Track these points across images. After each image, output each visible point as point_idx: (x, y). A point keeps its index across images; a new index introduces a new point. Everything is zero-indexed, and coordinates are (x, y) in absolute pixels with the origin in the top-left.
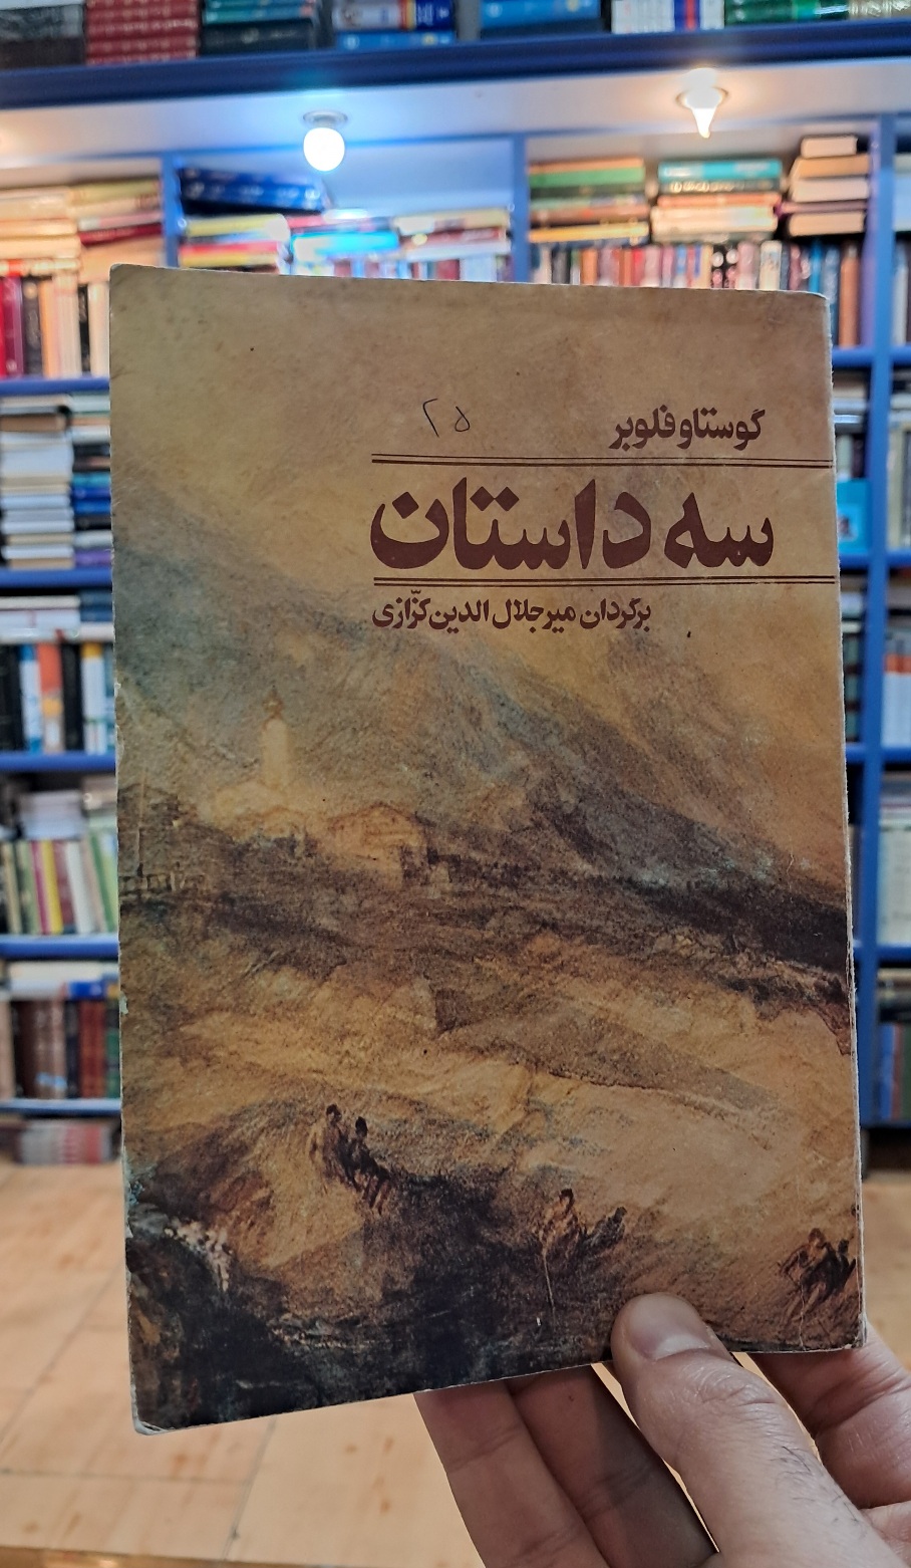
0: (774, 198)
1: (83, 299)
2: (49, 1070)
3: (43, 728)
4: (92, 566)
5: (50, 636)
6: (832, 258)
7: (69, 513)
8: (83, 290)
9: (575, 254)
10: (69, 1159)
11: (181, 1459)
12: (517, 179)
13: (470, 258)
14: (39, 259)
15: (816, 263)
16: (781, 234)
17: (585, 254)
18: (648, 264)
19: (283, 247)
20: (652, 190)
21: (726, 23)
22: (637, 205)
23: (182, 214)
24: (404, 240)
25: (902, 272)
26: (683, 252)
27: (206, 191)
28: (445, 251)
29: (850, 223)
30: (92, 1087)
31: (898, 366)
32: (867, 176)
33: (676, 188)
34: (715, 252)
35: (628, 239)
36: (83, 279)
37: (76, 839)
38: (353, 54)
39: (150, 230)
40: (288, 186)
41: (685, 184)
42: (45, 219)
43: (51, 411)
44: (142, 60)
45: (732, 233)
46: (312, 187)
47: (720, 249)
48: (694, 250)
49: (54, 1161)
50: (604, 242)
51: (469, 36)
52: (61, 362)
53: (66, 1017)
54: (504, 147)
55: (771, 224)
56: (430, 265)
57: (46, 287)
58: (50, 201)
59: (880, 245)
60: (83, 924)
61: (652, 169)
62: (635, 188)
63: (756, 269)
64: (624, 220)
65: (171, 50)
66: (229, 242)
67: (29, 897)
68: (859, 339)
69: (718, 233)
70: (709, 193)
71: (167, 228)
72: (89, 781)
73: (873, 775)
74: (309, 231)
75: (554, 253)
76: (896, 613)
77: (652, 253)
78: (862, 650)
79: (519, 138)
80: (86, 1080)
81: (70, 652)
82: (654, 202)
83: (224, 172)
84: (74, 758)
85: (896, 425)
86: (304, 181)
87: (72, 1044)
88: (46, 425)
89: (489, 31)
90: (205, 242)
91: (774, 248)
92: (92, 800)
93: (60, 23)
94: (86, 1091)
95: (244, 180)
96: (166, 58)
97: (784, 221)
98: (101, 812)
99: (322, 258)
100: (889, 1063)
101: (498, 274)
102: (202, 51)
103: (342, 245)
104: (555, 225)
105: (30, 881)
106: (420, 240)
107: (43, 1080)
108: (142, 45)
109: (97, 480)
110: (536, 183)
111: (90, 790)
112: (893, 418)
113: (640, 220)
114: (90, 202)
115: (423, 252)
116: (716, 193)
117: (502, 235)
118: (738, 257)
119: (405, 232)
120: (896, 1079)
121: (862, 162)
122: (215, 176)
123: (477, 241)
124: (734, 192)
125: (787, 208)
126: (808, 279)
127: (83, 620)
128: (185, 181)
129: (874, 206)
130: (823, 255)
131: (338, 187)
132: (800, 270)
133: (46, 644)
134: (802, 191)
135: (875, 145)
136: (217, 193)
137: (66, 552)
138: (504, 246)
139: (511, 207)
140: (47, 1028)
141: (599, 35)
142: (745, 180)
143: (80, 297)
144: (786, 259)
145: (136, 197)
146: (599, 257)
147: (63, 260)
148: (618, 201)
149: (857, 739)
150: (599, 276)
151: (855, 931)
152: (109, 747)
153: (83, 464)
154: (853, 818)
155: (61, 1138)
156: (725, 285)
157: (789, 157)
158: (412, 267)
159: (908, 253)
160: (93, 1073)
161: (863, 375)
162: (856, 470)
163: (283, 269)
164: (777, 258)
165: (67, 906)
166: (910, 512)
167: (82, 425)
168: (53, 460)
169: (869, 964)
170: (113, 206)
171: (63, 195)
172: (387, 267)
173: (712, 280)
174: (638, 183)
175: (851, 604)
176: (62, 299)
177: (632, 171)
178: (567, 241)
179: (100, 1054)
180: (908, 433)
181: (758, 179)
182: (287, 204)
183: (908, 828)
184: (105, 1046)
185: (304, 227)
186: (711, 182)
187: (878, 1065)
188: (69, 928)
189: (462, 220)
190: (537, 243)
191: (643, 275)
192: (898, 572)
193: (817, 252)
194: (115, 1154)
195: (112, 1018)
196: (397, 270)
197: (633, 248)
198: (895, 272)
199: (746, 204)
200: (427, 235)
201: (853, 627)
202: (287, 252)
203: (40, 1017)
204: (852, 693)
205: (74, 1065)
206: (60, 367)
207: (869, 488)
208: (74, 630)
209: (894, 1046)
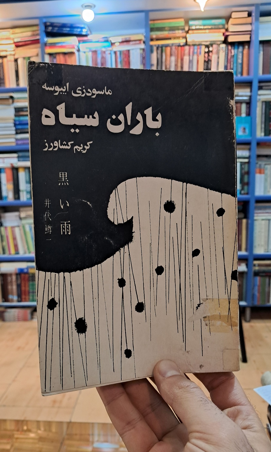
0: (223, 31)
2: (12, 294)
3: (8, 193)
4: (21, 145)
5: (9, 165)
6: (241, 49)
7: (14, 128)
8: (16, 60)
9: (164, 48)
10: (19, 320)
11: (54, 402)
12: (147, 25)
13: (133, 49)
14: (3, 51)
15: (236, 50)
16: (225, 42)
17: (167, 48)
18: (186, 51)
19: (76, 46)
20: (187, 29)
22: (182, 33)
23: (45, 37)
24: (112, 44)
25: (262, 53)
26: (196, 47)
27: (53, 29)
28: (125, 47)
29: (246, 38)
30: (25, 299)
31: (260, 82)
32: (251, 24)
33: (194, 28)
34: (205, 47)
35: (180, 43)
36: (16, 57)
39: (36, 42)
40: (78, 28)
41: (196, 27)
42: (3, 39)
43: (8, 97)
45: (211, 41)
46: (84, 28)
47: (207, 46)
48: (199, 47)
49: (14, 320)
50: (173, 44)
52: (10, 83)
53: (17, 279)
55: (223, 38)
56: (120, 52)
57: (5, 60)
58: (5, 33)
59: (255, 44)
60: (21, 251)
61: (187, 22)
62: (183, 28)
63: (218, 53)
64: (178, 38)
66: (60, 45)
67: (5, 243)
68: (248, 74)
69: (207, 41)
70: (204, 29)
71: (41, 41)
72: (21, 209)
73: (252, 204)
74: (84, 42)
75: (157, 48)
76: (259, 156)
77: (187, 48)
78: (249, 167)
79: (147, 12)
80: (23, 297)
81: (15, 170)
82: (187, 32)
83: (57, 23)
84: (17, 202)
85: (260, 100)
86: (82, 26)
87: (19, 286)
88: (6, 102)
90: (53, 45)
91: (224, 46)
92: (23, 215)
94: (23, 300)
95: (64, 26)
97: (226, 37)
98: (25, 218)
99: (88, 50)
100: (256, 288)
101: (141, 54)
103: (94, 46)
104: (158, 39)
105: (5, 239)
106: (118, 44)
107: (10, 297)
109: (22, 118)
110: (152, 26)
111: (22, 211)
112: (258, 97)
113: (183, 38)
114: (17, 33)
115: (118, 48)
116: (206, 29)
117: (142, 42)
118: (213, 49)
119: (113, 42)
120: (259, 292)
121: (249, 20)
122: (55, 24)
123: (135, 44)
124: (211, 29)
125: (227, 34)
126: (233, 55)
127: (19, 161)
128: (46, 26)
129: (253, 33)
130: (238, 48)
132: (231, 52)
133: (8, 168)
134: (232, 28)
135: (253, 14)
136: (56, 30)
137: (13, 140)
138: (143, 46)
139: (144, 34)
140: (11, 282)
142: (215, 25)
143: (15, 62)
144: (227, 49)
145: (31, 31)
146: (171, 49)
147: (10, 51)
148: (177, 32)
149: (247, 194)
150: (171, 55)
151: (246, 250)
152: (27, 199)
153: (18, 114)
154: (246, 217)
155: (16, 314)
156: (209, 57)
157: (228, 18)
158: (115, 53)
159: (263, 47)
160: (25, 295)
161: (249, 84)
162: (248, 113)
163: (77, 53)
164: (224, 49)
165: (16, 246)
166: (263, 126)
167: (17, 102)
168: (9, 112)
169: (251, 259)
170: (25, 34)
171: (9, 31)
172: (107, 52)
173: (205, 56)
174: (182, 26)
175: (246, 153)
176: (10, 63)
177: (181, 23)
178: (162, 45)
179: (27, 289)
180: (263, 102)
181: (219, 25)
182: (77, 33)
183: (263, 220)
184: (29, 286)
185: (82, 40)
186: (204, 25)
187: (253, 289)
188: (17, 252)
189: (130, 38)
190: (153, 45)
191: (184, 55)
192: (260, 144)
193: (236, 47)
194: (32, 318)
195: (31, 279)
196: (110, 54)
197: (181, 46)
198: (259, 53)
199: (215, 32)
200: (120, 43)
201: (246, 160)
202: (78, 48)
203: (9, 279)
204: (246, 180)
205: (19, 293)
206: (10, 84)
207: (251, 119)
208: (16, 164)
209: (258, 283)
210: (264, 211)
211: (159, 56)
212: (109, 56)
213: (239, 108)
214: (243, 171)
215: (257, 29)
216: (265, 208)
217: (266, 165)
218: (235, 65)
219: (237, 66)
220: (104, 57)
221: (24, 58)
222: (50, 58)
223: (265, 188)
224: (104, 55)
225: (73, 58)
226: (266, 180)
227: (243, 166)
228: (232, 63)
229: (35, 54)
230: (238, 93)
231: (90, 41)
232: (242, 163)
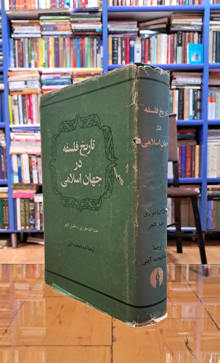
68: (200, 3)
73: (205, 127)
76: (210, 86)
78: (201, 95)
85: (211, 29)
100: (211, 212)
112: (210, 27)
120: (213, 217)
149: (200, 119)
154: (198, 144)
161: (201, 14)
162: (200, 41)
166: (214, 54)
169: (204, 184)
175: (198, 81)
180: (214, 32)
183: (215, 145)
187: (207, 213)
201: (199, 88)
204: (198, 107)
207: (204, 45)
209: (212, 208)
210: (217, 138)
213: (192, 36)
214: (196, 98)
216: (217, 134)
226: (217, 108)
227: (196, 93)
232: (194, 91)
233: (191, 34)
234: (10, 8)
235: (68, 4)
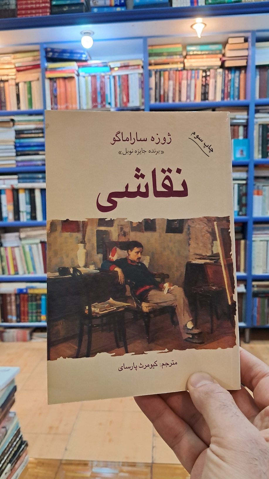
0: (220, 56)
1: (17, 87)
2: (11, 314)
3: (8, 214)
4: (21, 166)
5: (9, 187)
6: (237, 73)
7: (14, 150)
8: (17, 85)
9: (162, 72)
10: (18, 340)
12: (145, 51)
13: (131, 74)
14: (4, 75)
15: (233, 75)
16: (222, 66)
17: (165, 72)
18: (183, 76)
19: (76, 71)
20: (184, 54)
21: (206, 4)
22: (180, 58)
23: (46, 62)
24: (112, 69)
25: (258, 77)
26: (194, 72)
27: (53, 55)
28: (124, 72)
29: (243, 63)
30: (24, 319)
31: (257, 105)
32: (247, 49)
33: (191, 53)
34: (203, 72)
35: (178, 68)
36: (17, 81)
37: (18, 247)
38: (96, 13)
39: (37, 66)
40: (78, 53)
41: (194, 52)
42: (5, 63)
43: (9, 120)
44: (34, 16)
45: (208, 66)
46: (84, 53)
47: (205, 71)
48: (196, 71)
49: (13, 341)
50: (171, 69)
51: (130, 8)
52: (11, 106)
53: (16, 299)
54: (141, 41)
55: (219, 63)
56: (119, 76)
57: (6, 84)
58: (7, 58)
59: (251, 70)
60: (21, 271)
61: (184, 47)
62: (180, 53)
63: (215, 77)
64: (176, 63)
65: (42, 13)
66: (60, 70)
67: (4, 264)
68: (245, 97)
69: (204, 66)
70: (201, 54)
71: (41, 66)
72: (21, 230)
73: (250, 226)
74: (84, 66)
75: (156, 73)
76: (257, 178)
77: (185, 72)
78: (247, 189)
79: (145, 38)
80: (22, 317)
81: (15, 191)
82: (185, 57)
83: (58, 49)
84: (17, 223)
85: (257, 122)
86: (82, 52)
87: (18, 307)
88: (7, 125)
89: (136, 6)
90: (53, 70)
91: (220, 70)
92: (23, 235)
93: (9, 5)
94: (22, 320)
95: (64, 51)
96: (41, 15)
97: (223, 62)
98: (25, 238)
99: (88, 75)
100: (256, 309)
101: (139, 78)
102: (51, 13)
103: (93, 71)
104: (156, 64)
105: (5, 259)
106: (116, 69)
107: (9, 317)
108: (34, 11)
109: (22, 141)
110: (151, 52)
111: (22, 232)
112: (256, 120)
113: (181, 63)
114: (18, 58)
115: (117, 73)
117: (140, 67)
118: (210, 73)
119: (112, 66)
120: (258, 313)
121: (246, 45)
122: (55, 50)
123: (134, 69)
124: (208, 54)
125: (224, 59)
126: (230, 80)
127: (19, 182)
128: (47, 52)
129: (249, 58)
130: (235, 73)
131: (92, 53)
132: (228, 77)
133: (8, 189)
134: (228, 54)
135: (250, 40)
136: (56, 55)
137: (14, 162)
138: (141, 71)
139: (143, 59)
140: (11, 302)
141: (169, 8)
142: (212, 50)
143: (16, 86)
144: (224, 74)
145: (33, 57)
147: (11, 75)
148: (175, 57)
149: (245, 215)
150: (169, 79)
151: (245, 271)
152: (27, 219)
153: (18, 136)
154: (244, 238)
155: (15, 334)
156: (206, 81)
157: (225, 44)
158: (114, 77)
159: (260, 72)
160: (24, 315)
161: (247, 108)
162: (245, 136)
163: (76, 78)
164: (221, 74)
165: (15, 266)
166: (260, 148)
167: (18, 125)
168: (9, 135)
169: (249, 280)
170: (26, 59)
171: (10, 56)
172: (106, 77)
173: (202, 80)
174: (180, 52)
175: (244, 175)
176: (11, 87)
177: (178, 48)
178: (160, 69)
179: (26, 309)
180: (260, 125)
181: (216, 50)
182: (77, 58)
183: (261, 241)
184: (28, 307)
185: (82, 65)
186: (202, 51)
187: (252, 310)
188: (16, 273)
189: (129, 63)
190: (151, 70)
191: (182, 79)
192: (257, 166)
193: (233, 71)
194: (31, 339)
195: (30, 298)
196: (109, 78)
197: (179, 71)
198: (256, 77)
199: (212, 58)
200: (119, 67)
201: (244, 182)
202: (77, 73)
203: (8, 299)
204: (244, 201)
205: (18, 313)
206: (11, 108)
207: (249, 141)
208: (16, 185)
209: (257, 304)
210: (263, 232)
211: (158, 80)
212: (108, 80)
213: (236, 130)
214: (241, 193)
215: (254, 54)
216: (264, 229)
217: (264, 186)
218: (232, 89)
219: (234, 90)
220: (103, 81)
221: (25, 82)
222: (50, 83)
223: (263, 209)
224: (103, 80)
225: (73, 82)
226: (264, 201)
227: (241, 188)
228: (229, 87)
229: (36, 78)
230: (235, 116)
231: (90, 66)
232: (240, 185)
233: (236, 128)
234: (52, 109)
235: (110, 104)
